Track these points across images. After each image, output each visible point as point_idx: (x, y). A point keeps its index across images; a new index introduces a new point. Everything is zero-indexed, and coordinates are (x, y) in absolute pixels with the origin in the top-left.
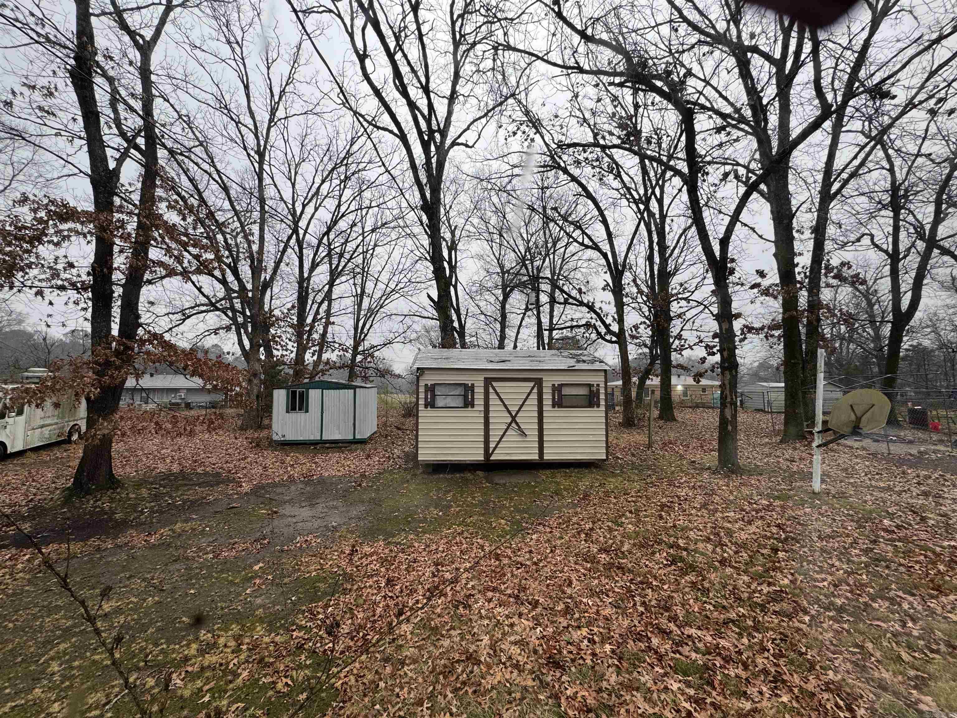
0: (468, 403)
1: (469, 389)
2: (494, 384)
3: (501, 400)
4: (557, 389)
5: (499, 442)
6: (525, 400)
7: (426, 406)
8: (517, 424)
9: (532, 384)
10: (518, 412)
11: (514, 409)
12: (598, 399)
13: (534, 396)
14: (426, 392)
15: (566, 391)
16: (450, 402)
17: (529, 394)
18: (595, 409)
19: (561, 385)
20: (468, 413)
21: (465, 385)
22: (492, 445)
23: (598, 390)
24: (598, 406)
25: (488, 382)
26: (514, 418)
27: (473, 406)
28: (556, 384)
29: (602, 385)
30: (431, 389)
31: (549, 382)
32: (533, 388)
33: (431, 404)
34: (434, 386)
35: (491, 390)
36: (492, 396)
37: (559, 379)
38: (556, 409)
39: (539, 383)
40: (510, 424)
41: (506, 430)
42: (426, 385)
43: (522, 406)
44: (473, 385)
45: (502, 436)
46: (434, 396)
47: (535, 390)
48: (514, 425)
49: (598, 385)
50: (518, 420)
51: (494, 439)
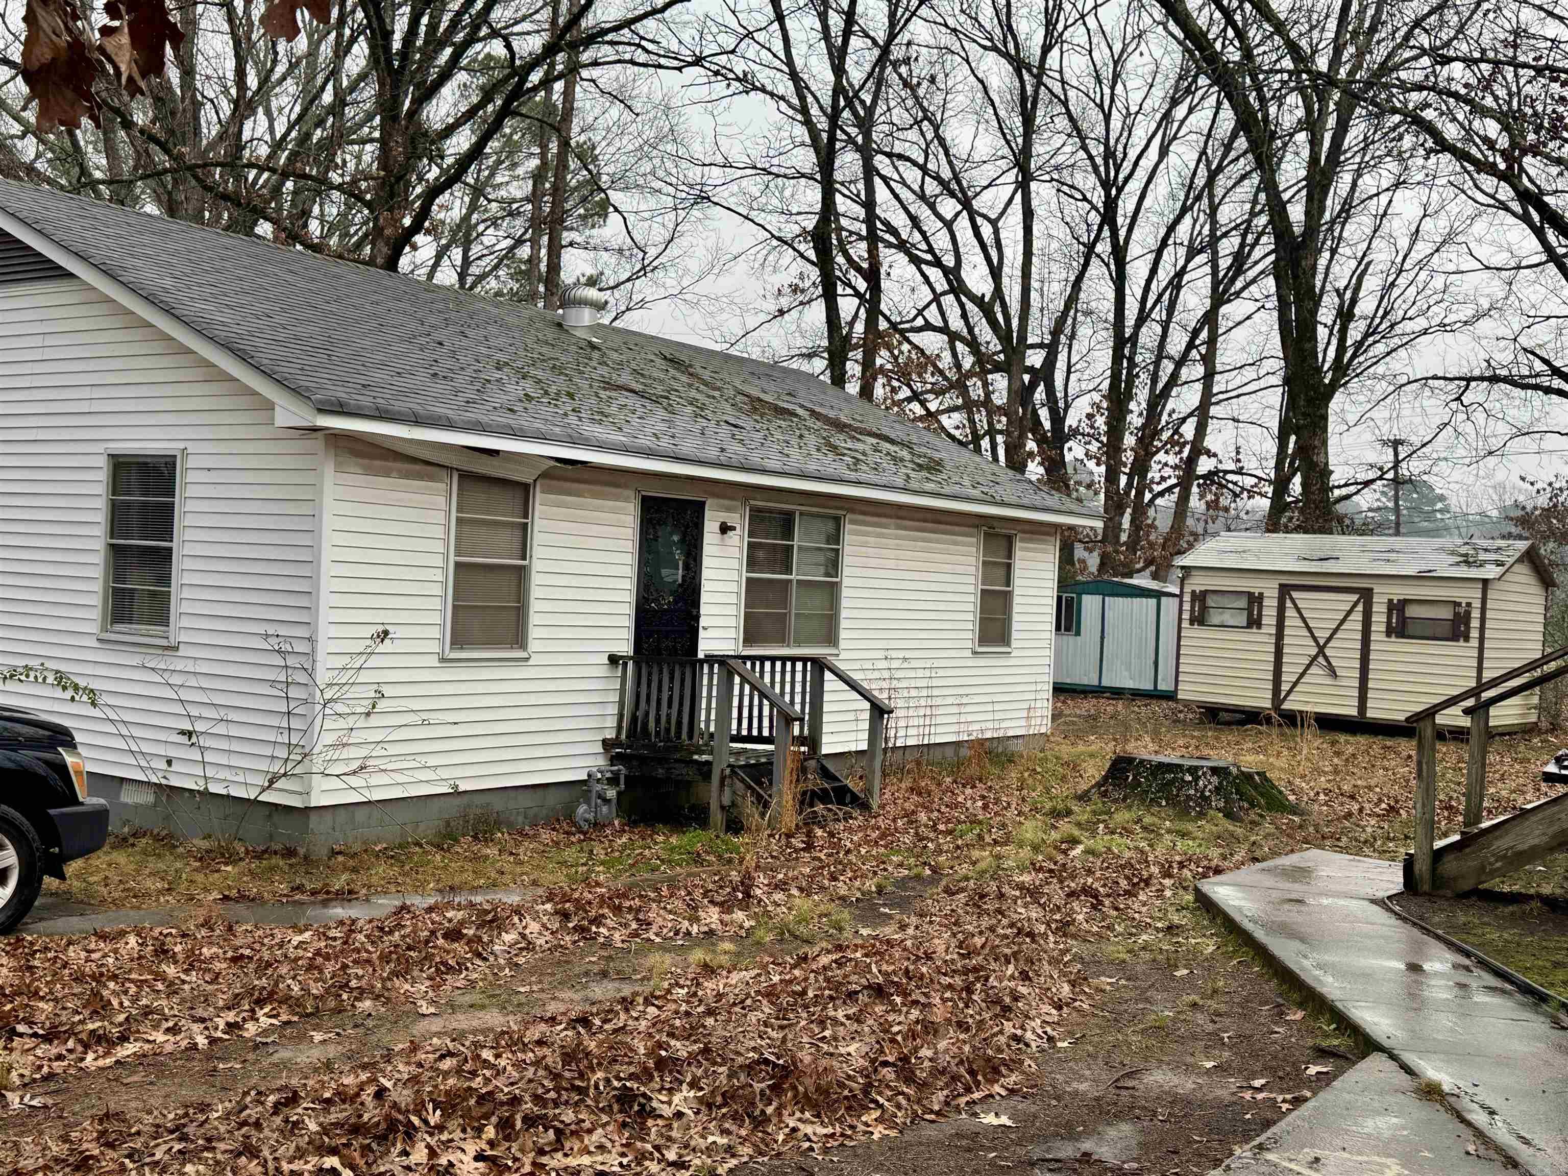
0: (1254, 622)
1: (1255, 600)
2: (1295, 595)
3: (1304, 620)
4: (1397, 608)
5: (1295, 684)
6: (1343, 622)
7: (1192, 623)
8: (1326, 658)
9: (1355, 597)
10: (1329, 639)
11: (1322, 635)
12: (1468, 628)
13: (1357, 616)
14: (1193, 601)
15: (1412, 611)
16: (1228, 618)
17: (1349, 613)
18: (1462, 643)
19: (1404, 603)
20: (1253, 635)
21: (1250, 595)
22: (1285, 687)
23: (1468, 614)
24: (1467, 639)
25: (1285, 591)
26: (1321, 650)
27: (1259, 625)
28: (1395, 599)
29: (1477, 604)
30: (1200, 598)
31: (1382, 595)
32: (1355, 605)
33: (1199, 619)
34: (1204, 593)
35: (1289, 604)
36: (1290, 612)
37: (1399, 592)
38: (1393, 639)
39: (1366, 595)
40: (1315, 658)
41: (1309, 666)
42: (1193, 592)
43: (1336, 631)
44: (1261, 594)
45: (1302, 675)
46: (1204, 608)
47: (1360, 608)
48: (1321, 659)
49: (1469, 605)
50: (1328, 652)
51: (1288, 678)
